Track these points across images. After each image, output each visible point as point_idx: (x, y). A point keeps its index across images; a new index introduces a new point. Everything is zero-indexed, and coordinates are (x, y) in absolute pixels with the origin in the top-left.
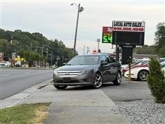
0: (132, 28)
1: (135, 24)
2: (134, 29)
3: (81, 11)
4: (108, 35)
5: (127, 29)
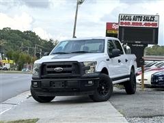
0: (143, 23)
1: (146, 18)
2: (145, 24)
3: (81, 3)
4: (113, 32)
5: (137, 24)
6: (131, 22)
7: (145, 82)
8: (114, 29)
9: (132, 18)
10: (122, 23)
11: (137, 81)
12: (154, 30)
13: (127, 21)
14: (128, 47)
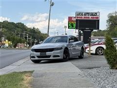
0: (90, 17)
1: (92, 14)
4: (73, 22)
5: (87, 18)
6: (83, 17)
7: (91, 52)
8: (73, 21)
9: (84, 14)
10: (78, 17)
11: (87, 51)
12: (97, 22)
13: (81, 16)
14: (82, 32)
